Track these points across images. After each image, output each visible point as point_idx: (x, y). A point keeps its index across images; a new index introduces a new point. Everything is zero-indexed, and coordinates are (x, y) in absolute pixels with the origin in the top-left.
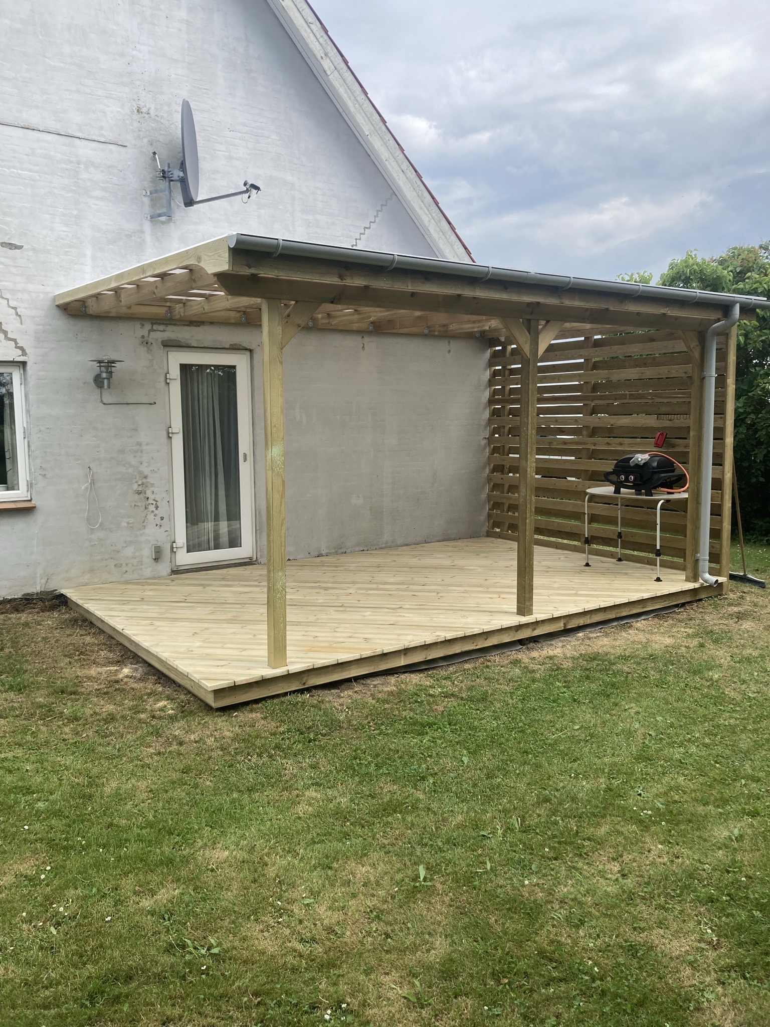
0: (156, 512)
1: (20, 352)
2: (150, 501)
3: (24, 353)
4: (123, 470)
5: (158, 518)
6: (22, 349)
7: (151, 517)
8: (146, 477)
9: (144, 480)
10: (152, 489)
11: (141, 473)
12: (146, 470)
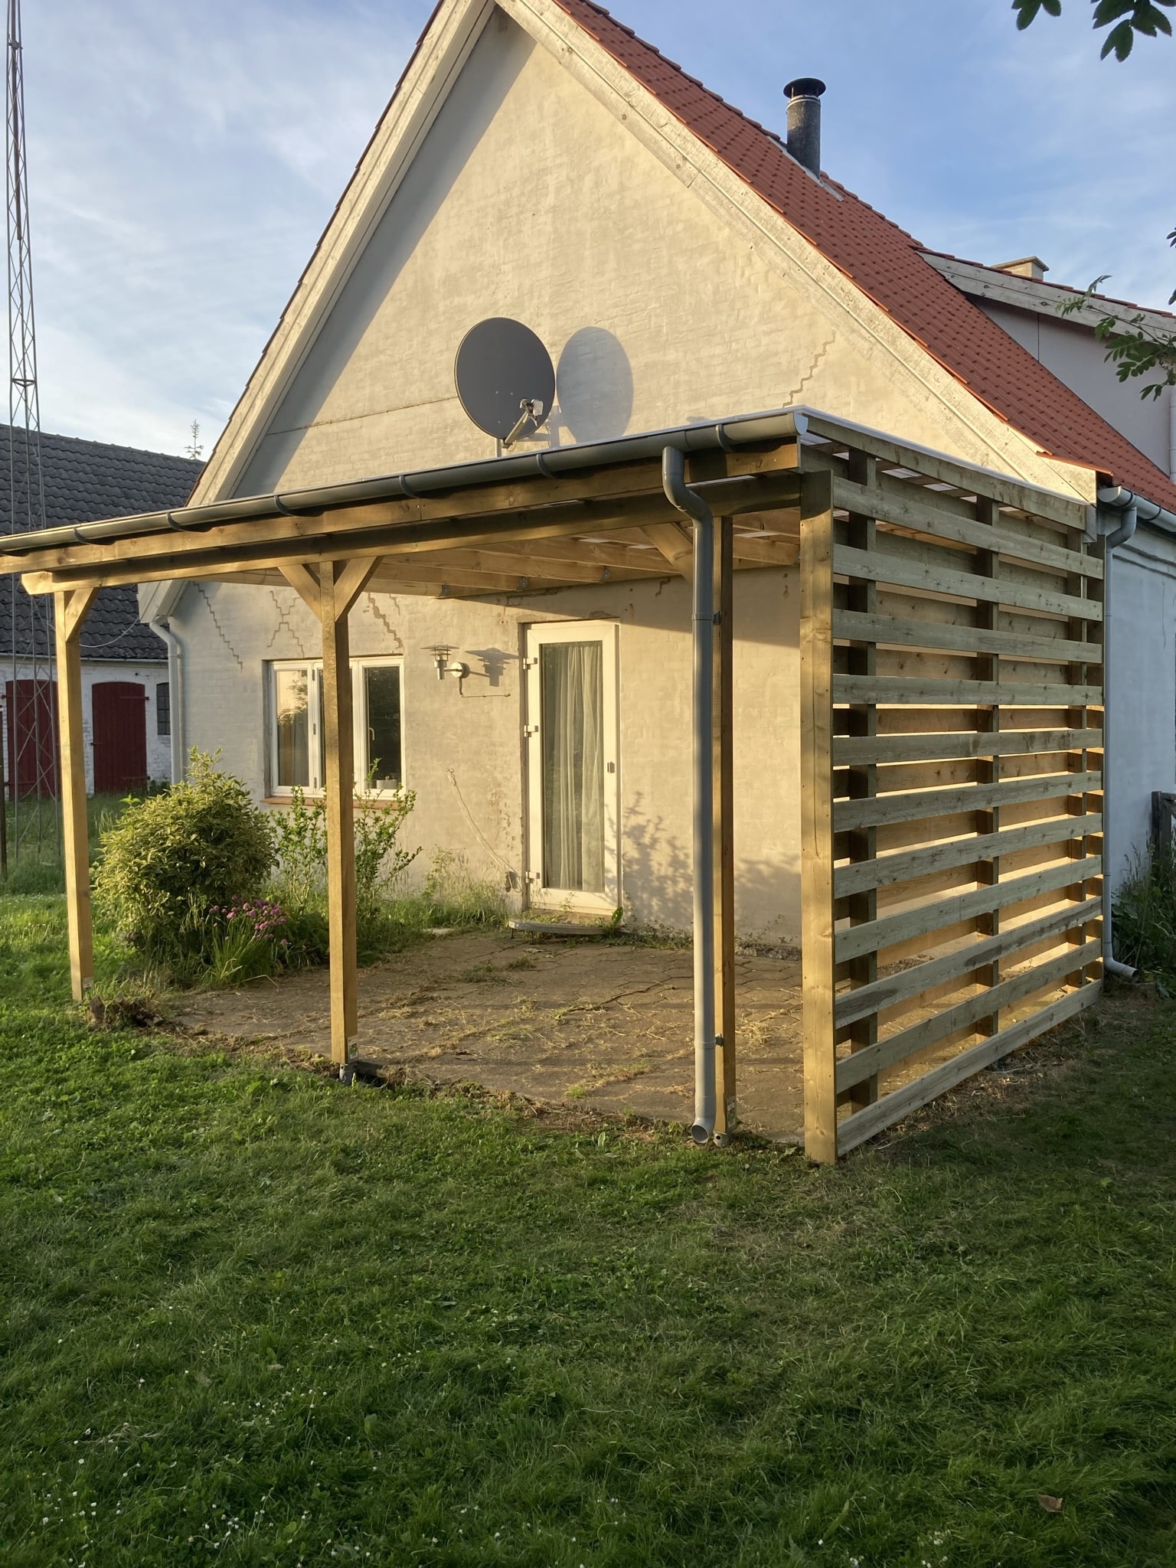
0: (508, 829)
1: (397, 644)
2: (503, 815)
3: (401, 645)
4: (478, 774)
5: (510, 838)
6: (399, 640)
7: (503, 834)
8: (499, 785)
9: (498, 789)
10: (505, 800)
11: (494, 779)
12: (499, 777)
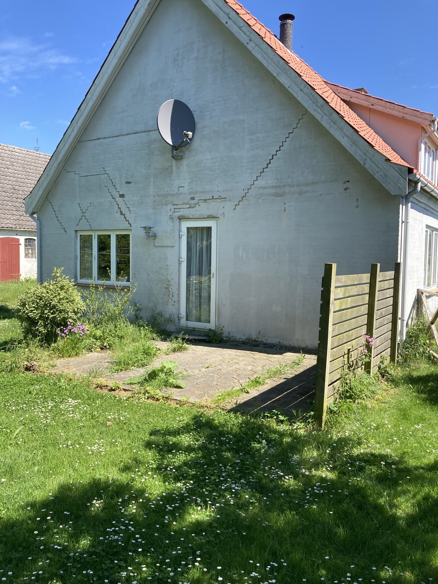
0: (172, 298)
1: (129, 225)
3: (131, 226)
4: (161, 277)
5: (173, 301)
7: (170, 300)
8: (169, 281)
9: (169, 283)
10: (171, 287)
11: (167, 279)
12: (169, 278)
